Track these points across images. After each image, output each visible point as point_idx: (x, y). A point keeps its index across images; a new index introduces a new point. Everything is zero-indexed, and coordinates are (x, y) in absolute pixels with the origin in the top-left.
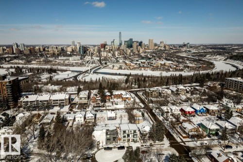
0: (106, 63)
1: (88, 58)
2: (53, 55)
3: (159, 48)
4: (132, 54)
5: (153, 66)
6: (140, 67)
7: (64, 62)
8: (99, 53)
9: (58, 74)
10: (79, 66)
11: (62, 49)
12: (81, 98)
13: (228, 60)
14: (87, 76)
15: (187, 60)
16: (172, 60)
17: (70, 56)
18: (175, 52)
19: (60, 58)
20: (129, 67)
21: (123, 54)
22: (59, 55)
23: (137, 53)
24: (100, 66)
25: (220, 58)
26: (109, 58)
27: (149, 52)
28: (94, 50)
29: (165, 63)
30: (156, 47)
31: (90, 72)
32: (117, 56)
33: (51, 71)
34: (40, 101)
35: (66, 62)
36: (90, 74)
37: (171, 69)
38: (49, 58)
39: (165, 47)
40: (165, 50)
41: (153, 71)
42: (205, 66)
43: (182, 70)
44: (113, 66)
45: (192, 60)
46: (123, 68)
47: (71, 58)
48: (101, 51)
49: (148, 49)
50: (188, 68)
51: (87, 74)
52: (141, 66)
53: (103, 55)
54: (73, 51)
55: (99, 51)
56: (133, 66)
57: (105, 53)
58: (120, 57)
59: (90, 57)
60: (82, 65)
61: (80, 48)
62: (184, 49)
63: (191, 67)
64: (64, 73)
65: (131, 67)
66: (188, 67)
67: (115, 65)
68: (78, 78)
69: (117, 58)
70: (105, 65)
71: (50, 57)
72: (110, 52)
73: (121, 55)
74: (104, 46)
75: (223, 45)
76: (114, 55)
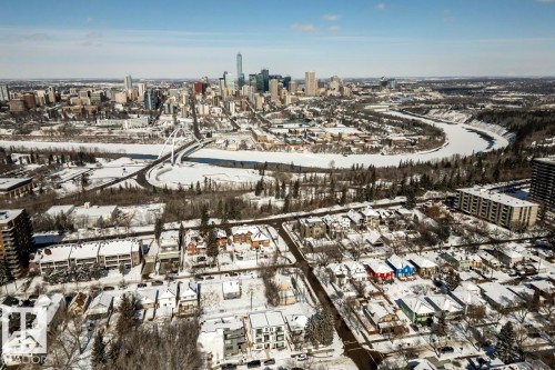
0: (209, 135)
1: (166, 120)
2: (83, 114)
3: (329, 92)
4: (267, 107)
5: (315, 142)
6: (286, 144)
7: (110, 133)
8: (193, 107)
9: (100, 167)
10: (145, 142)
11: (104, 98)
12: (164, 248)
13: (474, 122)
14: (168, 170)
15: (389, 123)
16: (356, 125)
17: (124, 115)
18: (364, 102)
19: (99, 122)
20: (263, 145)
21: (248, 109)
22: (95, 115)
23: (279, 104)
24: (194, 142)
25: (456, 118)
26: (216, 118)
27: (305, 103)
28: (180, 98)
29: (340, 134)
30: (323, 90)
31: (175, 158)
32: (234, 114)
33: (82, 158)
34: (78, 261)
35: (116, 133)
36: (176, 166)
37: (353, 149)
38: (74, 123)
39: (341, 89)
40: (342, 97)
41: (316, 152)
42: (425, 138)
43: (377, 150)
44: (227, 143)
45: (400, 125)
46: (249, 146)
47: (126, 123)
48: (197, 102)
49: (304, 95)
50: (390, 145)
51: (168, 166)
52: (288, 142)
53: (201, 113)
54: (129, 102)
55: (192, 102)
56: (271, 142)
57: (207, 107)
58: (242, 115)
59: (171, 117)
60: (152, 138)
61: (146, 96)
62: (383, 93)
63: (396, 143)
64: (114, 163)
65: (268, 145)
66: (389, 142)
67: (230, 138)
68: (147, 177)
69: (235, 118)
70: (207, 140)
71: (74, 119)
72: (217, 104)
73: (242, 110)
74: (202, 87)
75: (466, 81)
76: (226, 111)
